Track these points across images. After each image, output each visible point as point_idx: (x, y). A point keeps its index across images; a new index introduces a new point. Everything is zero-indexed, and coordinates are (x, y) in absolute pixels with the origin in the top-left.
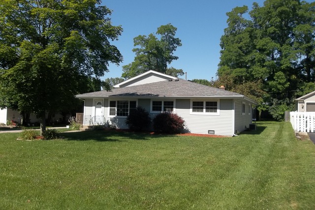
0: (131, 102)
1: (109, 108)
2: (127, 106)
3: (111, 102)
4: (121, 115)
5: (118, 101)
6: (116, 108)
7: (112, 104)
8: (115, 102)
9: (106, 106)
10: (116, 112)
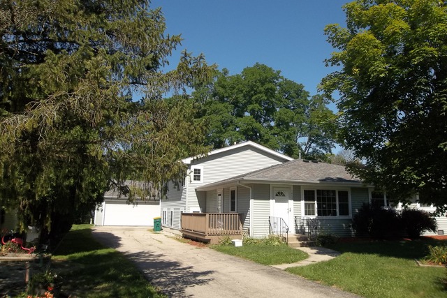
0: (339, 192)
1: (303, 202)
2: (334, 200)
3: (306, 192)
4: (324, 214)
5: (318, 191)
6: (316, 202)
7: (309, 196)
8: (313, 192)
9: (297, 198)
10: (316, 210)
